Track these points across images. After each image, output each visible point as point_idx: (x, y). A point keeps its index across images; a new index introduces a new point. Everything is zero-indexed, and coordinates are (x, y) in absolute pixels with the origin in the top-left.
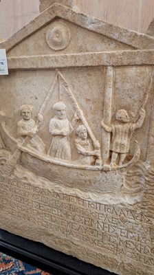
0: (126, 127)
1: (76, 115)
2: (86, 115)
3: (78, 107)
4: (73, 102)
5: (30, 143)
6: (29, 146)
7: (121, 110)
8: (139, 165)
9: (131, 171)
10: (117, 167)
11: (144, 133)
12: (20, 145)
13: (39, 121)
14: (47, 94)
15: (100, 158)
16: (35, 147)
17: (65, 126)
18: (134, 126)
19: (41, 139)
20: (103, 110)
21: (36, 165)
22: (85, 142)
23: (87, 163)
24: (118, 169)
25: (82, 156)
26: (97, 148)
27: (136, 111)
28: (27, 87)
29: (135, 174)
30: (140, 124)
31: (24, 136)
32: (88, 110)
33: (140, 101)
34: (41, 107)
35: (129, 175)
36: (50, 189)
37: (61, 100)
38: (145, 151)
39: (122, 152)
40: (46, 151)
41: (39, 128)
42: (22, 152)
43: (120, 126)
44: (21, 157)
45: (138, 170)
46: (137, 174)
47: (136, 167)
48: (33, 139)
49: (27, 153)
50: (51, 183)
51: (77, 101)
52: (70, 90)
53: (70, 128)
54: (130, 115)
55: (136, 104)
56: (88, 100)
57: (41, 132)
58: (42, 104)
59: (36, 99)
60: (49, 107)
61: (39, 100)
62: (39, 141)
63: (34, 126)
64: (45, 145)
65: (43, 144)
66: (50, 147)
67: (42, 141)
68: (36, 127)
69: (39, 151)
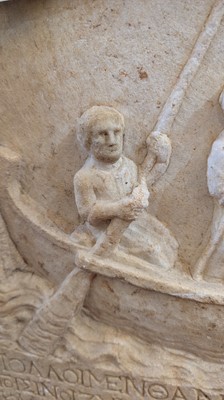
12: (86, 255)
13: (157, 160)
14: (190, 51)
16: (147, 256)
19: (160, 225)
21: (150, 314)
28: (104, 39)
34: (160, 105)
36: (207, 388)
41: (151, 186)
42: (94, 276)
49: (120, 279)
50: (205, 365)
57: (159, 198)
58: (169, 92)
59: (143, 76)
60: (199, 99)
61: (152, 81)
62: (155, 229)
63: (135, 180)
64: (176, 244)
65: (173, 239)
66: (212, 248)
67: (167, 231)
68: (144, 182)
69: (160, 266)
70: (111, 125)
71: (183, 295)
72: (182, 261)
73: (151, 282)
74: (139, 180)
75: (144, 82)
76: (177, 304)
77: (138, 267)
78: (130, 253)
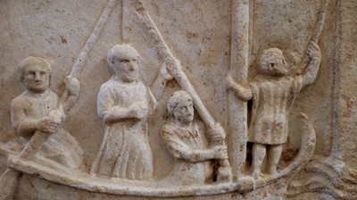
0: (282, 85)
1: (163, 70)
2: (188, 69)
3: (168, 51)
4: (157, 42)
5: (45, 150)
6: (40, 156)
7: (272, 50)
8: (316, 166)
9: (296, 184)
10: (267, 178)
11: (322, 94)
12: (14, 158)
13: (70, 94)
14: (92, 30)
15: (227, 162)
16: (59, 159)
17: (138, 97)
18: (300, 80)
19: (71, 138)
20: (228, 54)
22: (189, 129)
23: (196, 181)
24: (269, 183)
25: (182, 165)
26: (219, 142)
27: (302, 49)
28: (41, 17)
29: (306, 189)
30: (312, 75)
31: (29, 133)
32: (193, 57)
33: (309, 28)
34: (74, 60)
35: (292, 193)
37: (127, 41)
38: (327, 133)
39: (277, 141)
40: (86, 166)
41: (67, 111)
42: (20, 174)
43: (270, 85)
44: (16, 190)
45: (315, 178)
46: (311, 187)
47: (307, 171)
48: (52, 139)
49: (37, 175)
51: (167, 39)
52: (149, 17)
53: (151, 103)
54: (290, 60)
55: (301, 34)
56: (191, 35)
57: (72, 119)
58: (79, 52)
59: (64, 41)
60: (97, 58)
61: (70, 45)
62: (68, 141)
63: (55, 106)
64: (82, 152)
65: (79, 148)
66: (100, 153)
67: (76, 142)
68: (61, 107)
69: (67, 166)
70: (38, 68)
71: (79, 186)
72: (86, 164)
73: (58, 177)
74: (58, 107)
75: (64, 45)
76: (76, 194)
77: (52, 167)
78: (48, 157)
